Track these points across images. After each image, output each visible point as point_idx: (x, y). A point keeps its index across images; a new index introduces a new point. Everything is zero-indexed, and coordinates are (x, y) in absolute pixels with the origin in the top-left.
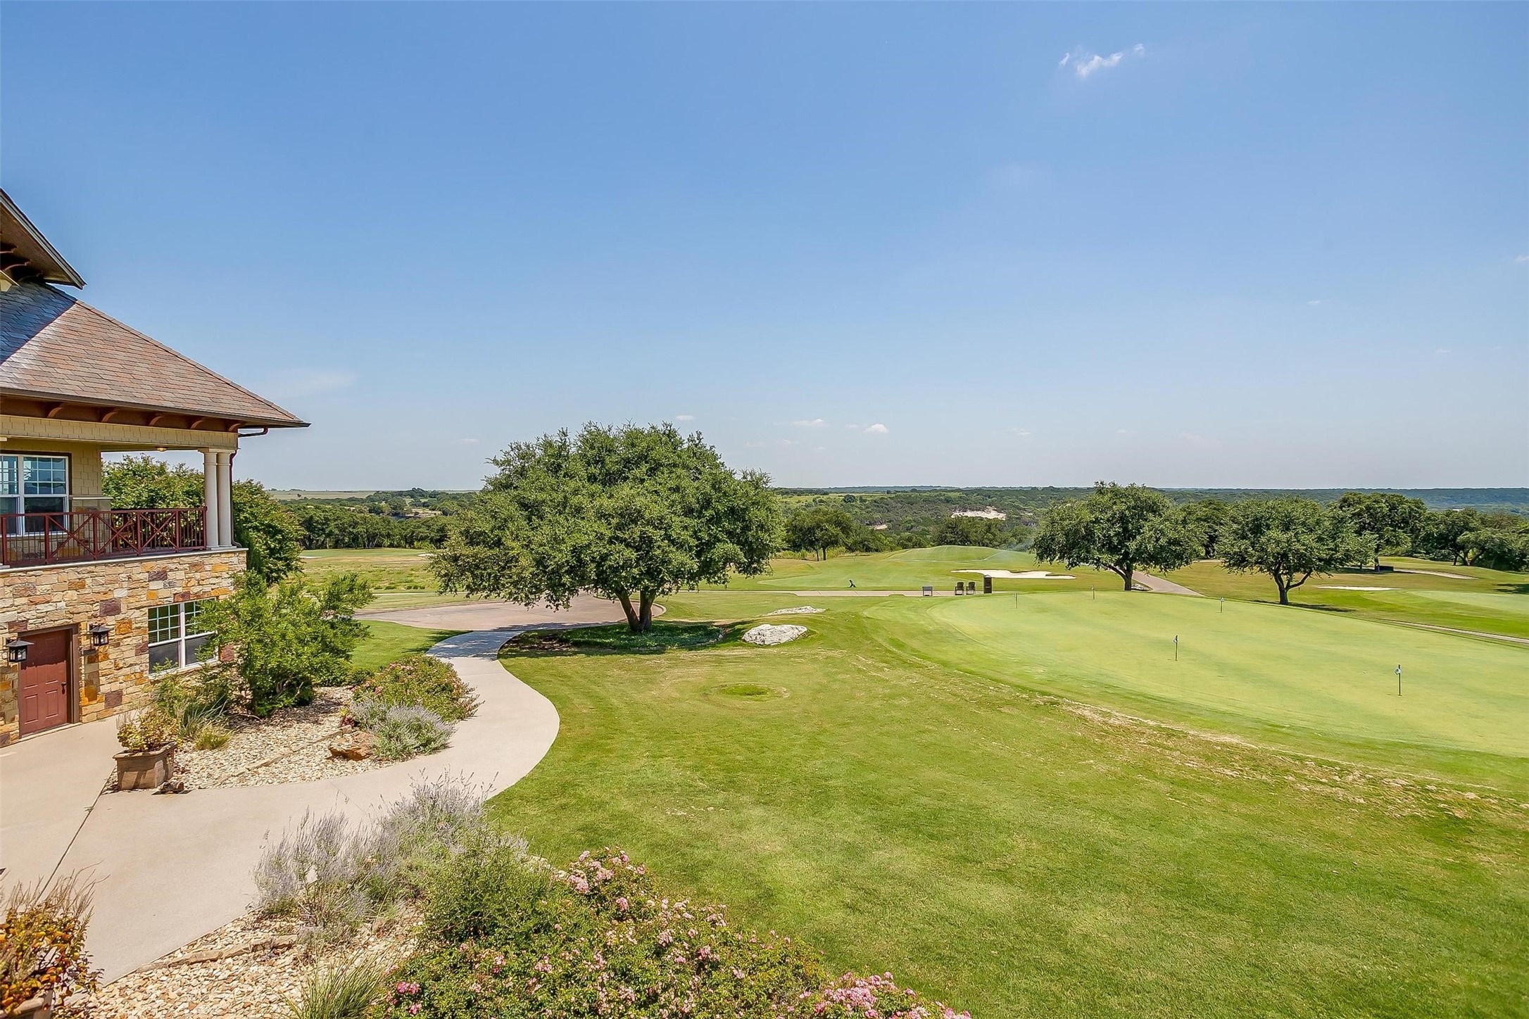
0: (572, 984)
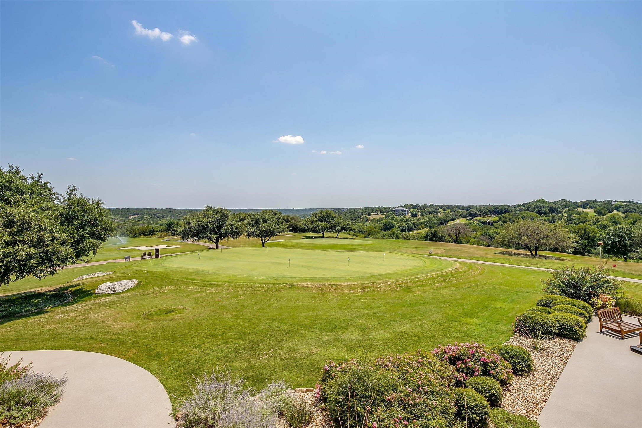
0: (388, 368)
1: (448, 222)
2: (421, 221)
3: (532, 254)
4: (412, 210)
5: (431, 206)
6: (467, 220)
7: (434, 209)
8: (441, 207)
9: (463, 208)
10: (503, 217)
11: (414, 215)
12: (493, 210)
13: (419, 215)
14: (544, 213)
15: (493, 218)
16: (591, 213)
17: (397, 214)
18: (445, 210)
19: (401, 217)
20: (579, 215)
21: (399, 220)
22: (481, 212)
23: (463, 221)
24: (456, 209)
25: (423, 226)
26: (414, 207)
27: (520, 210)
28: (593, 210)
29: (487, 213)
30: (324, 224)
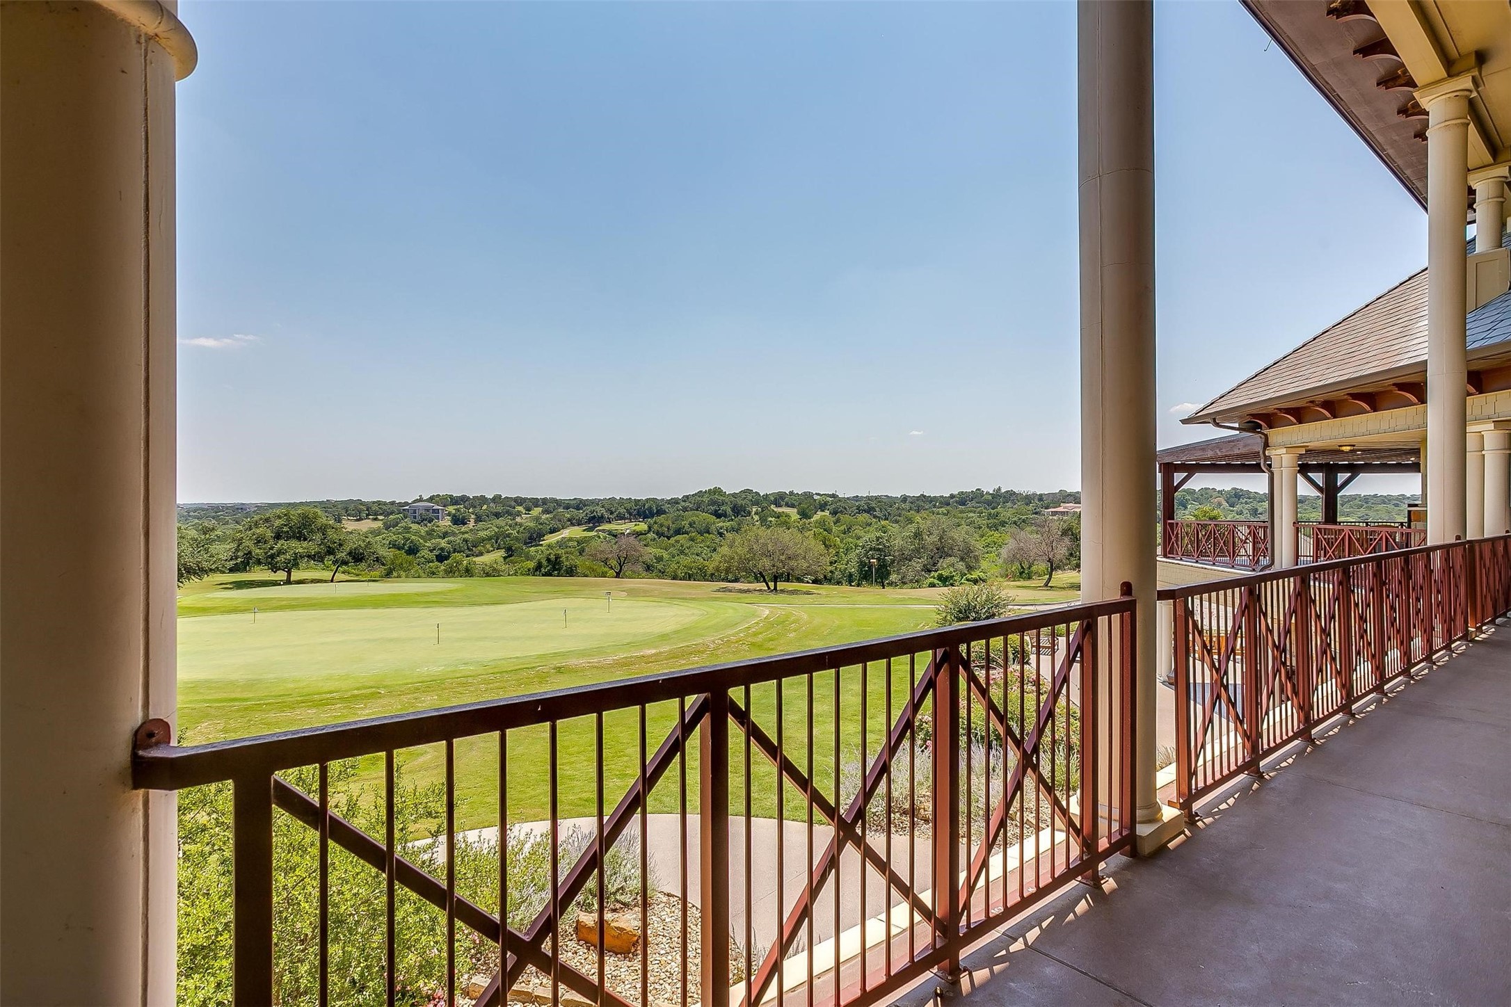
1: (544, 536)
2: (482, 534)
3: (769, 588)
4: (451, 509)
5: (497, 499)
6: (584, 530)
7: (505, 507)
8: (519, 501)
9: (567, 506)
10: (655, 523)
11: (458, 521)
12: (635, 510)
13: (472, 521)
14: (725, 515)
15: (636, 525)
16: (793, 513)
17: (415, 517)
18: (528, 509)
19: (426, 525)
20: (778, 517)
21: (423, 533)
22: (612, 513)
23: (576, 532)
24: (555, 506)
25: (488, 546)
26: (455, 501)
27: (685, 509)
28: (795, 510)
29: (624, 515)
30: (299, 547)
